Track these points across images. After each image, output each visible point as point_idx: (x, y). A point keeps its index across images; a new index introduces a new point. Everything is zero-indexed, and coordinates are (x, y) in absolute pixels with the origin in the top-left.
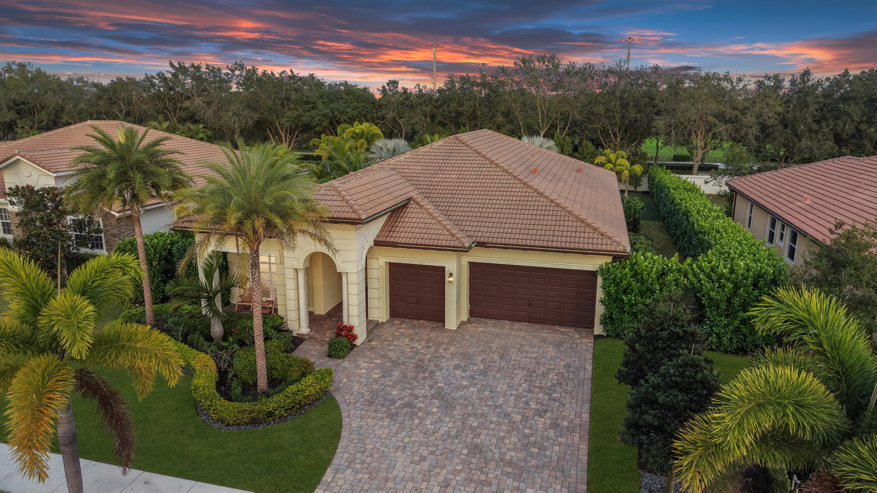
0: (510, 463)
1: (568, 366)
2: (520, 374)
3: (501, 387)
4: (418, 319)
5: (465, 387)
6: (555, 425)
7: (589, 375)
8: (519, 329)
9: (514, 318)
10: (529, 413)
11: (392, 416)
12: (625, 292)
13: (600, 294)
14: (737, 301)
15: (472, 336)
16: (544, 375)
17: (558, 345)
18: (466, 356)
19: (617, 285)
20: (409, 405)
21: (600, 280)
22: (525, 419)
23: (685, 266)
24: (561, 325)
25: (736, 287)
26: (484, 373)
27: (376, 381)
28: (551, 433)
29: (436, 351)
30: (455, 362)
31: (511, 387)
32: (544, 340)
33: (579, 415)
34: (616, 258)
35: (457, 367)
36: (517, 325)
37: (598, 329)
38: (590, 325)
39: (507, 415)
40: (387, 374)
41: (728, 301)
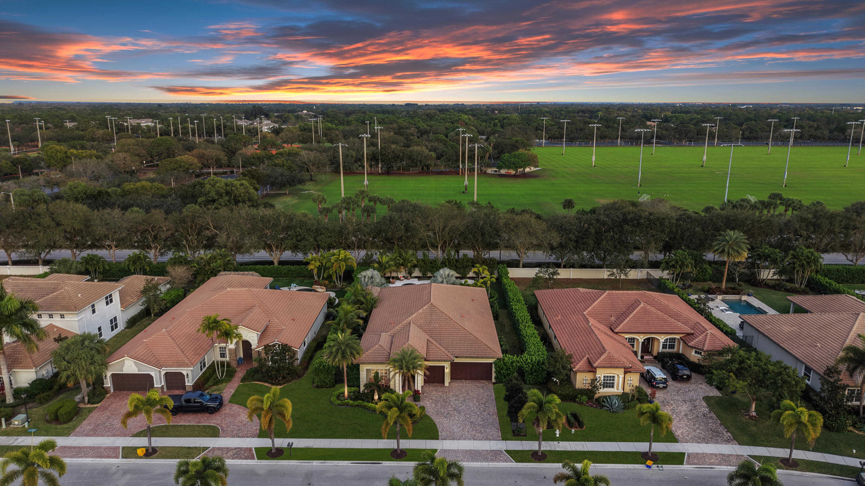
7: (494, 397)
8: (468, 383)
9: (466, 379)
12: (502, 369)
13: (494, 370)
15: (455, 388)
16: (482, 399)
17: (483, 388)
18: (457, 396)
19: (499, 367)
20: (448, 414)
21: (493, 365)
23: (518, 359)
24: (482, 379)
25: (533, 366)
26: (464, 401)
27: (435, 408)
28: (488, 416)
29: (446, 395)
30: (454, 398)
31: (474, 404)
32: (478, 387)
33: (494, 410)
34: (498, 359)
35: (456, 400)
37: (494, 380)
38: (491, 379)
39: (476, 413)
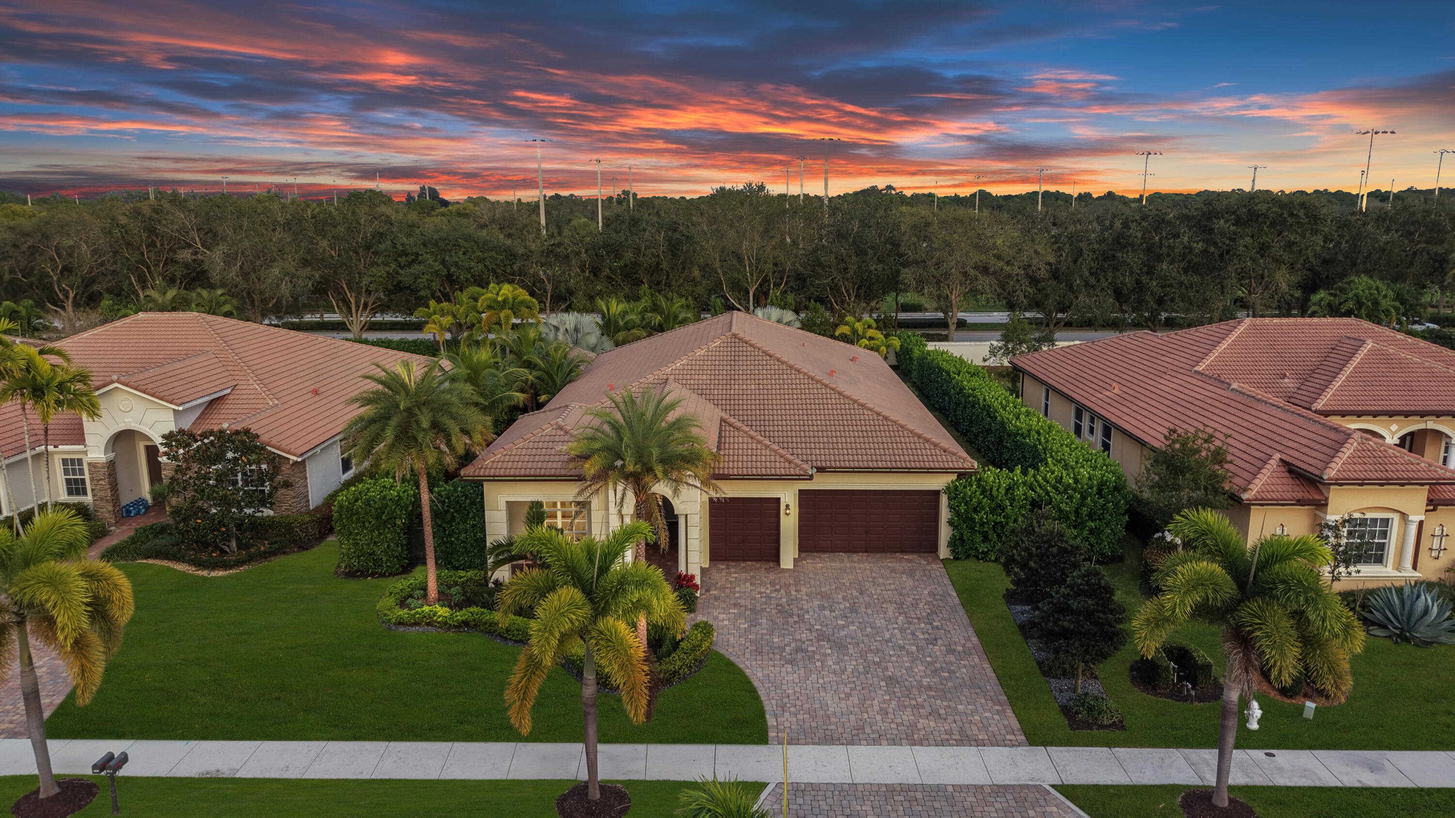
0: (930, 688)
1: (931, 594)
2: (891, 608)
3: (880, 622)
4: (744, 560)
5: (843, 627)
6: (951, 651)
7: (957, 600)
8: (859, 562)
9: (850, 549)
10: (922, 643)
11: (791, 662)
13: (945, 514)
14: (1084, 511)
15: (815, 574)
16: (915, 605)
17: (911, 574)
18: (824, 596)
19: (966, 503)
20: (797, 650)
21: (944, 500)
22: (920, 649)
23: (1029, 478)
24: (902, 551)
25: (1083, 498)
26: (853, 609)
27: (748, 631)
28: (952, 658)
29: (788, 594)
30: (817, 603)
31: (889, 621)
32: (893, 570)
33: (968, 639)
34: (960, 476)
35: (822, 608)
36: (855, 557)
37: (944, 552)
38: (933, 548)
39: (902, 648)
40: (753, 623)
41: (1077, 511)
